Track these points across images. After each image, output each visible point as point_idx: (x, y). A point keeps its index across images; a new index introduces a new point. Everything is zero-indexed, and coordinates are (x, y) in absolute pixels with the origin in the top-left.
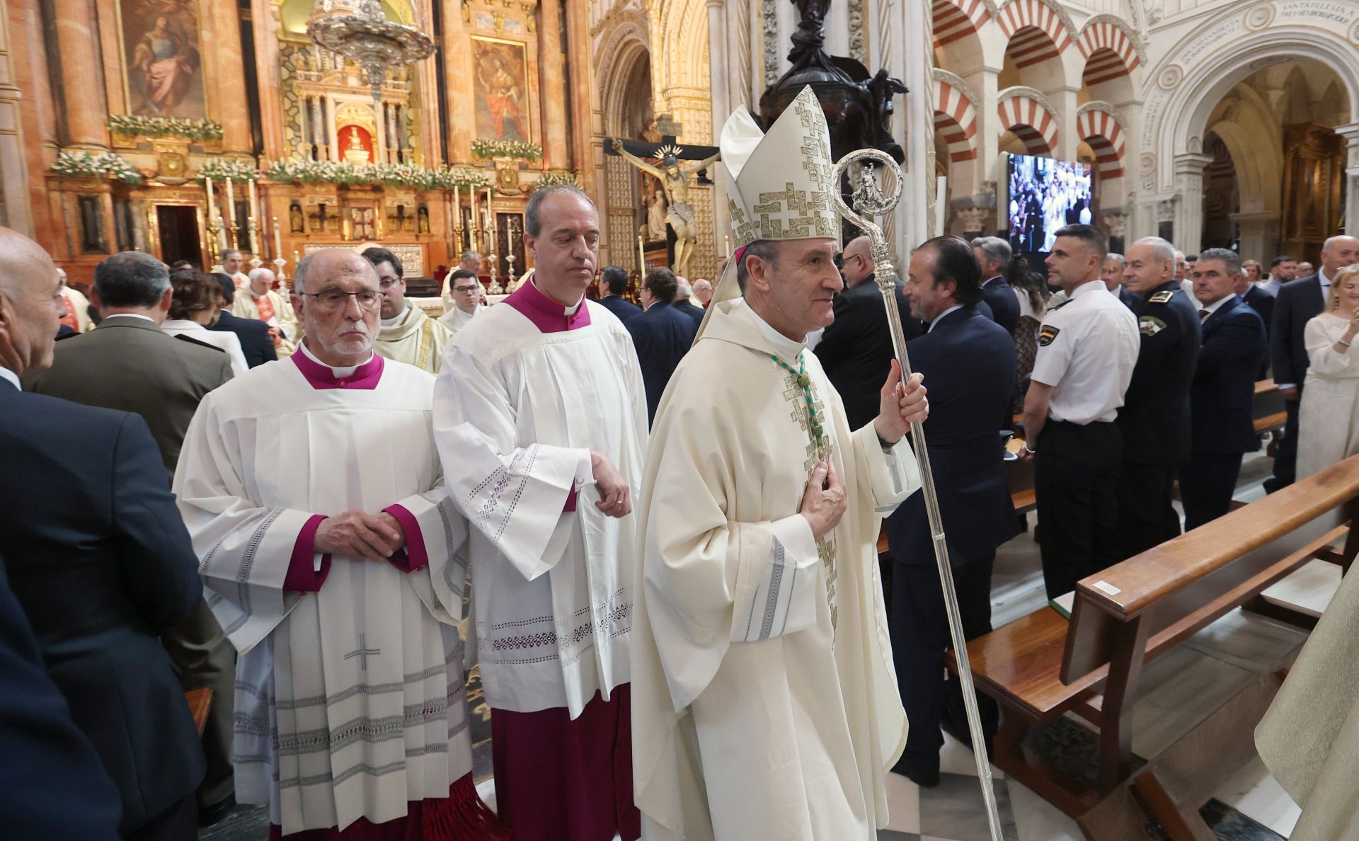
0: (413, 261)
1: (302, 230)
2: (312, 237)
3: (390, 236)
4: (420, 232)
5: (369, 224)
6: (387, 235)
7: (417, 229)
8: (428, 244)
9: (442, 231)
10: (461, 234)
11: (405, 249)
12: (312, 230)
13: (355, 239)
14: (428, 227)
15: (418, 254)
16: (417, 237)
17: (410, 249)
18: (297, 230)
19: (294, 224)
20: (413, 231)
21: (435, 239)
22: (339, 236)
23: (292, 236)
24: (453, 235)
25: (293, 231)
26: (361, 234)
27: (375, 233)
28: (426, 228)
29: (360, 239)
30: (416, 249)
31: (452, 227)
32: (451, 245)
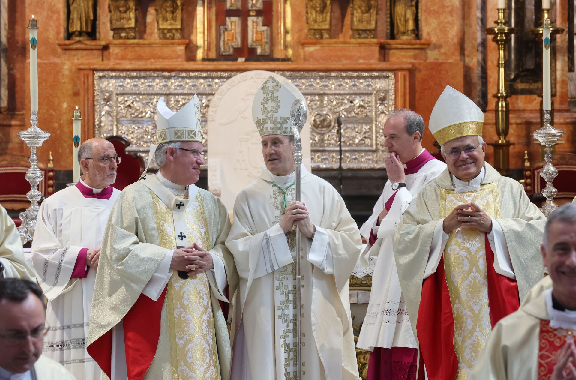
0: (368, 120)
1: (92, 34)
2: (114, 50)
3: (311, 49)
4: (392, 36)
5: (259, 13)
6: (303, 45)
7: (384, 28)
8: (412, 72)
9: (453, 33)
10: (507, 41)
11: (348, 85)
12: (117, 31)
13: (222, 57)
14: (416, 20)
15: (383, 100)
16: (383, 48)
17: (362, 84)
18: (80, 33)
19: (75, 15)
20: (373, 32)
21: (432, 55)
22: (181, 49)
23: (66, 49)
24: (484, 44)
25: (69, 36)
26: (238, 43)
27: (272, 42)
28: (411, 25)
29: (232, 58)
30: (380, 84)
31: (484, 20)
32: (477, 72)
